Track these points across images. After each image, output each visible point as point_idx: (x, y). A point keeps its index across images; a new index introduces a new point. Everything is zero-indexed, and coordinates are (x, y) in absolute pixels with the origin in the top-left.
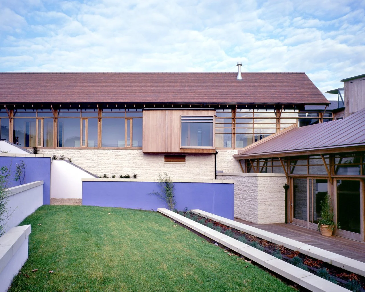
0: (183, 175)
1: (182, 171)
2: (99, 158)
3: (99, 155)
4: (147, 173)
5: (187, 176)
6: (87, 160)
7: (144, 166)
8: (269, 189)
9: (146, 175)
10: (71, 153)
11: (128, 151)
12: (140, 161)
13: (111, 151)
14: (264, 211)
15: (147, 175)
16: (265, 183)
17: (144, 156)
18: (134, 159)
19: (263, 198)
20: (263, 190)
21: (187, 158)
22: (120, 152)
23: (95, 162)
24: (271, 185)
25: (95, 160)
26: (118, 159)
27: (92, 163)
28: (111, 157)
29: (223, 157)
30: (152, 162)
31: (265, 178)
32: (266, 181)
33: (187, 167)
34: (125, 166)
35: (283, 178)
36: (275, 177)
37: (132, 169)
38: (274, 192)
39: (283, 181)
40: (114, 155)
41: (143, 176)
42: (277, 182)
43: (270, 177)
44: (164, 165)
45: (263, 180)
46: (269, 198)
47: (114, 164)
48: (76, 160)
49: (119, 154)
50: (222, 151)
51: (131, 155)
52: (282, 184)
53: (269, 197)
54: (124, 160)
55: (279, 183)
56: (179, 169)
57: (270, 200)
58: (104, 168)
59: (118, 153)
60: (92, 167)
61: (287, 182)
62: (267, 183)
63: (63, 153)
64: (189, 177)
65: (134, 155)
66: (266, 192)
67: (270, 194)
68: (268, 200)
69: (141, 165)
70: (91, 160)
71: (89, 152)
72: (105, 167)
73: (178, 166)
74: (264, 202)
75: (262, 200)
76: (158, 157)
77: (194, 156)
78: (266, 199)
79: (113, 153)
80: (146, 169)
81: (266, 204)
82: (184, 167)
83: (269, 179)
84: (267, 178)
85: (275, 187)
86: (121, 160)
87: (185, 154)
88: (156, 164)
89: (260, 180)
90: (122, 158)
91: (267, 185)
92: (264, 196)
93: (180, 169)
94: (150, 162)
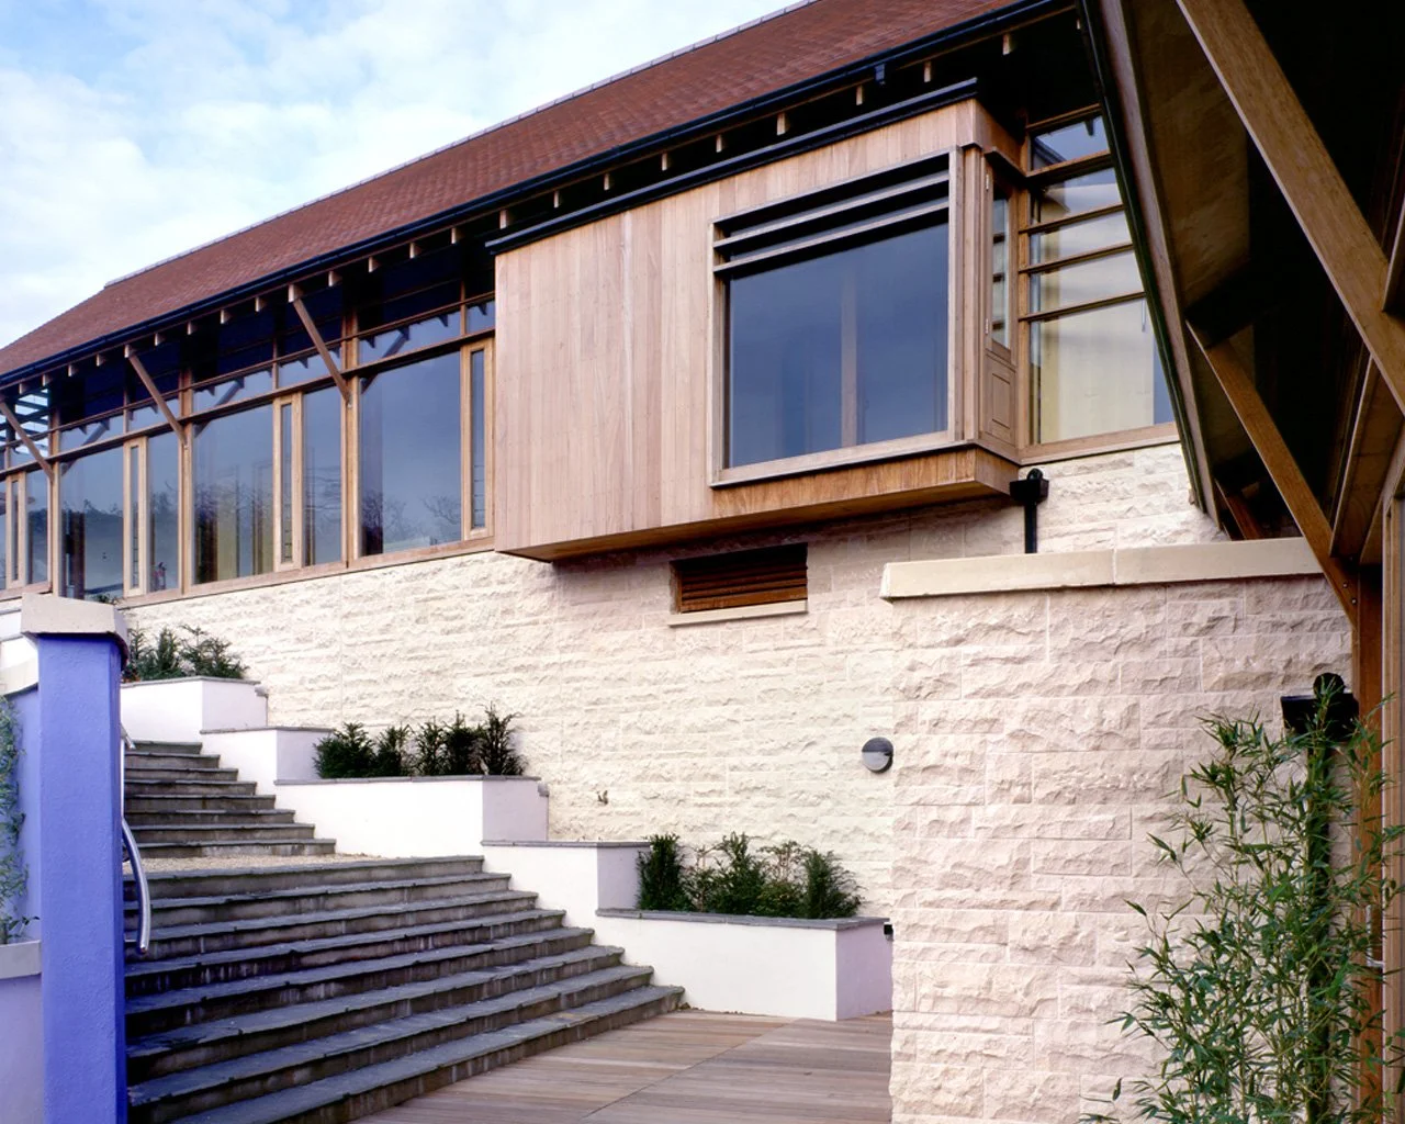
0: (791, 707)
1: (782, 670)
2: (350, 626)
3: (347, 607)
4: (575, 703)
5: (819, 710)
6: (300, 646)
7: (556, 657)
8: (1053, 750)
9: (568, 720)
10: (237, 610)
11: (478, 566)
12: (536, 623)
13: (398, 578)
14: (975, 1022)
15: (575, 716)
16: (994, 676)
17: (553, 587)
18: (506, 612)
19: (969, 857)
20: (962, 761)
21: (815, 568)
22: (439, 576)
23: (333, 650)
24: (1090, 704)
25: (332, 641)
26: (431, 619)
27: (317, 660)
28: (401, 612)
29: (1103, 523)
30: (597, 620)
31: (996, 613)
32: (1013, 647)
33: (817, 641)
34: (465, 665)
35: (1277, 594)
36: (1145, 597)
37: (498, 678)
38: (1137, 794)
39: (1282, 637)
40: (410, 599)
41: (552, 726)
42: (1189, 652)
43: (1068, 600)
44: (670, 634)
45: (959, 641)
46: (1050, 866)
47: (413, 655)
48: (256, 650)
49: (430, 591)
50: (1089, 470)
51: (488, 591)
52: (1267, 678)
53: (1049, 848)
54: (457, 623)
55: (1220, 672)
56: (761, 656)
57: (1068, 888)
58: (371, 689)
59: (430, 583)
60: (321, 684)
61: (1348, 648)
62: (1027, 673)
63: (212, 616)
64: (834, 715)
65: (503, 583)
66: (1003, 789)
67: (1062, 813)
68: (1037, 888)
69: (540, 648)
70: (316, 642)
71: (308, 595)
72: (373, 677)
73: (755, 639)
74: (986, 918)
75: (946, 883)
76: (634, 583)
77: (870, 538)
78: (1015, 880)
79: (405, 585)
80: (570, 672)
81: (1013, 936)
82: (798, 642)
83: (1057, 629)
84: (1021, 610)
85: (1145, 716)
86: (444, 624)
87: (804, 538)
88: (620, 637)
89: (924, 639)
90: (445, 614)
91: (1026, 702)
92: (973, 837)
93: (770, 656)
94: (592, 623)
